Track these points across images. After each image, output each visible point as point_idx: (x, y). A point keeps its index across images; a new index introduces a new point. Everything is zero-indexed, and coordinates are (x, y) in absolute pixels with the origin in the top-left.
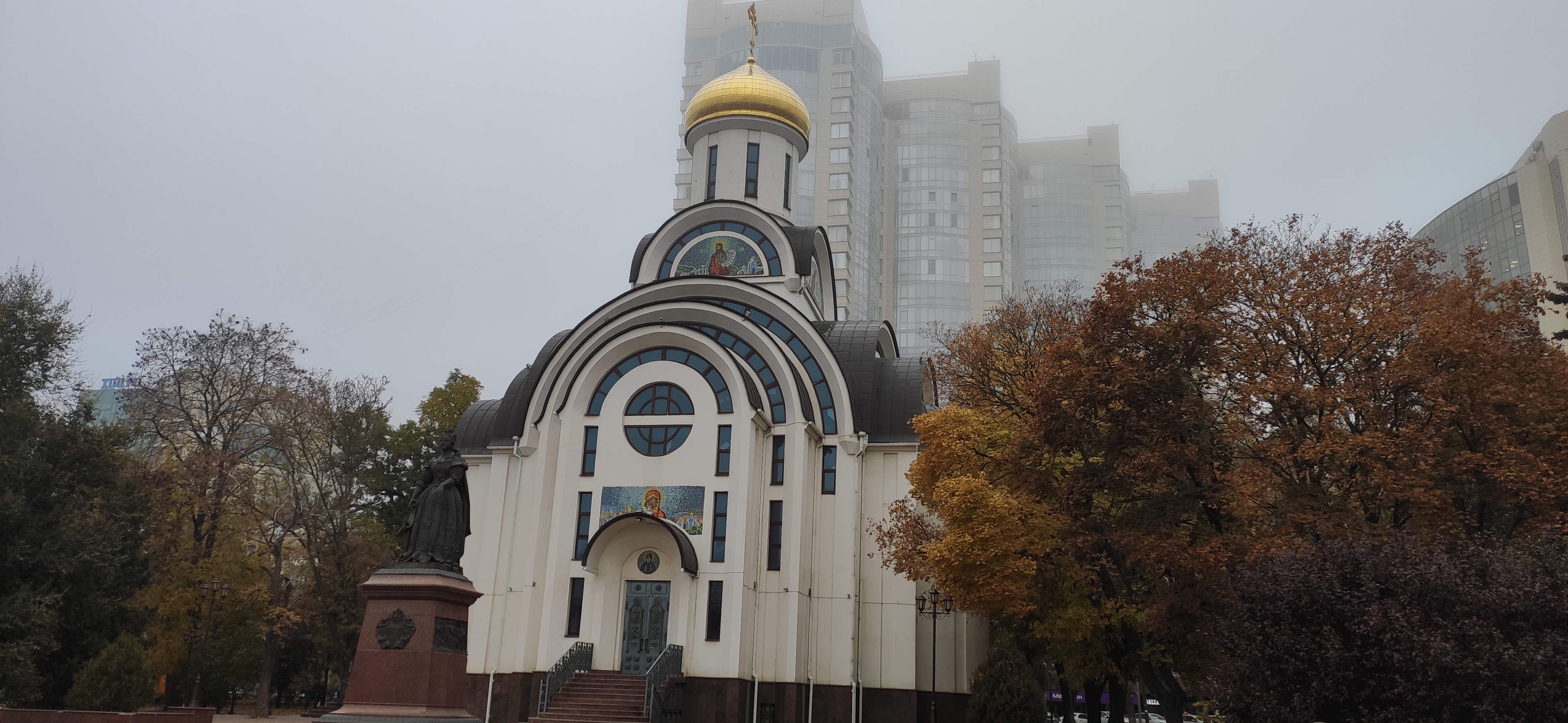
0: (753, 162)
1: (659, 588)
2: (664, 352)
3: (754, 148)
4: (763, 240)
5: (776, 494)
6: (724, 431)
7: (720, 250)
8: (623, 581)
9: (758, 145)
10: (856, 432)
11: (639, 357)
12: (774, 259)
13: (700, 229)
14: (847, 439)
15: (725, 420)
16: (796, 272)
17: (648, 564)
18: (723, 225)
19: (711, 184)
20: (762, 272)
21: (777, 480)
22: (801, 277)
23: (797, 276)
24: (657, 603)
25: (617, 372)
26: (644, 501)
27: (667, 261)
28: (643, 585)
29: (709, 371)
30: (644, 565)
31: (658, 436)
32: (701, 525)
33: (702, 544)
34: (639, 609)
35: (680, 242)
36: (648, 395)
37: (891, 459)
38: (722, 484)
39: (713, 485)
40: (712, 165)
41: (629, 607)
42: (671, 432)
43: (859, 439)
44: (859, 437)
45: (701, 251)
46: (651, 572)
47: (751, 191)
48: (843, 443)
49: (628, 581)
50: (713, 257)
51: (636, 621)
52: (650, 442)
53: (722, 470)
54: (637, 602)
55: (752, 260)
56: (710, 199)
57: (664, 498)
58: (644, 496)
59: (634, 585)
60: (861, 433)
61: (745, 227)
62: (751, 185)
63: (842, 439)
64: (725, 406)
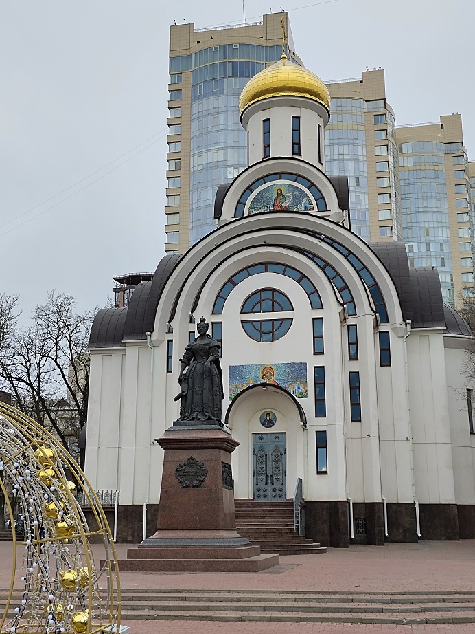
0: (296, 130)
1: (277, 438)
2: (266, 266)
3: (296, 119)
4: (311, 185)
5: (354, 366)
6: (318, 321)
7: (280, 194)
8: (250, 434)
9: (299, 118)
10: (404, 320)
11: (248, 270)
12: (320, 199)
13: (263, 179)
14: (398, 325)
15: (318, 314)
16: (340, 208)
17: (268, 421)
18: (280, 175)
19: (266, 146)
20: (313, 209)
21: (354, 357)
22: (343, 211)
23: (341, 211)
24: (277, 449)
25: (232, 282)
26: (261, 375)
27: (241, 203)
28: (264, 436)
29: (301, 278)
30: (265, 421)
31: (268, 327)
32: (306, 391)
33: (309, 404)
34: (263, 454)
35: (250, 189)
36: (257, 298)
37: (424, 339)
38: (319, 361)
39: (312, 361)
40: (266, 133)
41: (255, 453)
42: (277, 324)
43: (406, 326)
44: (406, 324)
45: (266, 195)
46: (271, 426)
47: (296, 151)
48: (395, 329)
49: (253, 433)
50: (275, 199)
51: (261, 462)
52: (262, 332)
53: (318, 351)
54: (262, 449)
55: (305, 200)
56: (267, 157)
57: (276, 372)
58: (261, 372)
59: (259, 436)
60: (408, 321)
61: (297, 177)
62: (296, 146)
63: (393, 326)
64: (317, 304)
